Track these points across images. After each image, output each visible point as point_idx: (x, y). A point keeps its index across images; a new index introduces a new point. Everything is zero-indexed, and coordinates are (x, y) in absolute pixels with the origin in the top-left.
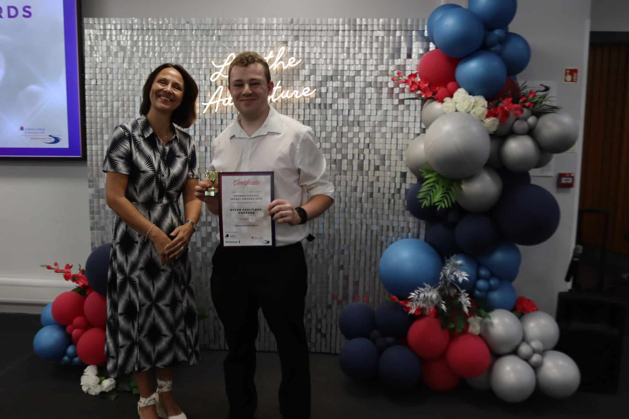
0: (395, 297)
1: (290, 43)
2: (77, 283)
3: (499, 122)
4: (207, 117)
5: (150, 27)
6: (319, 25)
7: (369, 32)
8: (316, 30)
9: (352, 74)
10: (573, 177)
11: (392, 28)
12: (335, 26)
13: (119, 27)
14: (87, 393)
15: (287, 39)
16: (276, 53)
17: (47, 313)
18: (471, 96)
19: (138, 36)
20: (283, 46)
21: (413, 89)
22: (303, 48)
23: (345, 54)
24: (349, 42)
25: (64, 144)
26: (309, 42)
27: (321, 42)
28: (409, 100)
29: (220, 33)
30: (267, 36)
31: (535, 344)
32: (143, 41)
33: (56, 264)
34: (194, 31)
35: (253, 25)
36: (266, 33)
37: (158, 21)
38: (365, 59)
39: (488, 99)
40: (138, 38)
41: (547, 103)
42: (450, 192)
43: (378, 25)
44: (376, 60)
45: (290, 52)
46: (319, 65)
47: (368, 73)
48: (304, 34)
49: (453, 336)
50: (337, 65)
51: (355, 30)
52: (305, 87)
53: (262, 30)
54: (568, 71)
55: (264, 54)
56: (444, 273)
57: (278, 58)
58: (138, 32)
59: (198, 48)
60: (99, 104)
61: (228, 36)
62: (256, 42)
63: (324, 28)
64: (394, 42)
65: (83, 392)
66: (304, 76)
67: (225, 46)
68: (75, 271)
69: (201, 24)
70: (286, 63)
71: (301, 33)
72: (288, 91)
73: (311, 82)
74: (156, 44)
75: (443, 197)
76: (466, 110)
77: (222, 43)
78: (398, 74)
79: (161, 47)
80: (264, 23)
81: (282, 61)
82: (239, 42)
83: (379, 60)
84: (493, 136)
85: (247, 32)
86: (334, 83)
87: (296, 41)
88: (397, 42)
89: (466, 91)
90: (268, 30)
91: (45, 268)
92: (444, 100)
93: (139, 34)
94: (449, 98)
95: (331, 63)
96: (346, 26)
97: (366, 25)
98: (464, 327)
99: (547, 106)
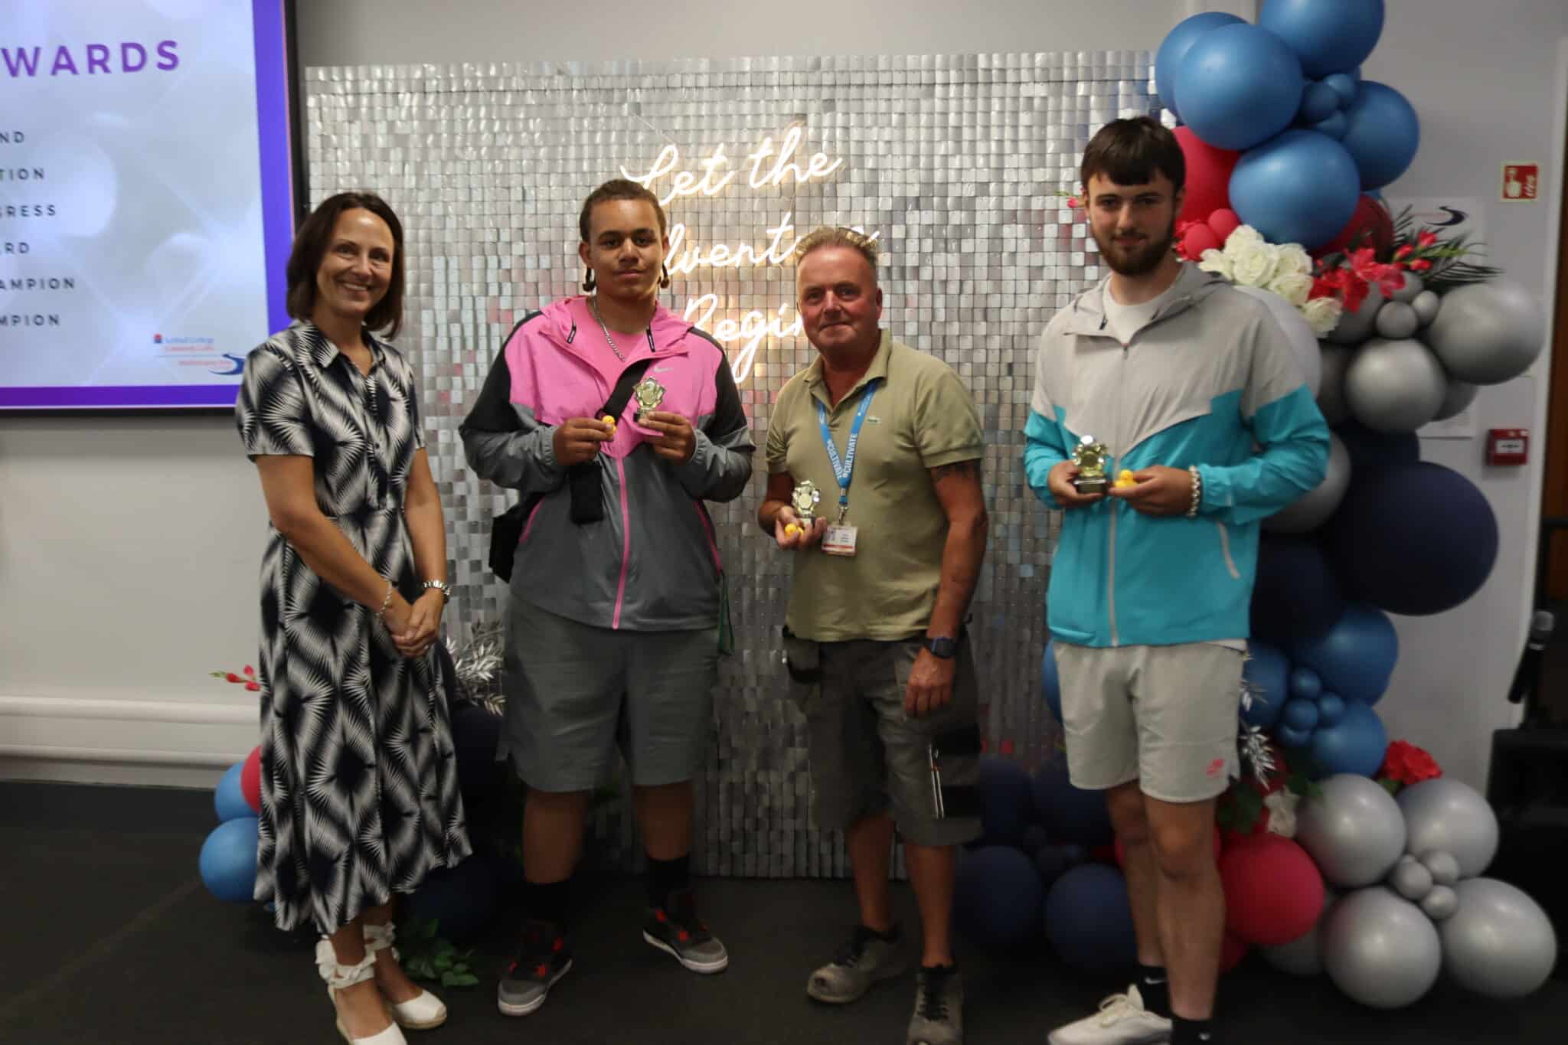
1: (812, 119)
3: (1343, 309)
5: (466, 84)
6: (884, 71)
7: (1009, 87)
8: (877, 85)
9: (969, 191)
10: (1526, 439)
11: (1066, 74)
12: (924, 74)
13: (389, 87)
15: (806, 108)
16: (778, 144)
17: (231, 790)
18: (1271, 245)
19: (438, 108)
20: (796, 125)
22: (846, 128)
23: (951, 144)
24: (960, 113)
26: (861, 114)
27: (890, 113)
29: (640, 96)
30: (755, 101)
31: (1441, 865)
32: (451, 120)
33: (248, 670)
34: (575, 93)
35: (720, 76)
36: (752, 95)
37: (487, 69)
38: (1001, 155)
39: (1314, 251)
40: (438, 112)
41: (1464, 259)
43: (1032, 69)
44: (1026, 155)
45: (812, 142)
46: (885, 170)
47: (1007, 188)
48: (848, 94)
49: (1229, 842)
50: (931, 170)
51: (975, 84)
53: (743, 87)
54: (1513, 172)
55: (750, 145)
57: (784, 155)
58: (437, 98)
59: (585, 135)
61: (661, 103)
62: (727, 116)
63: (898, 78)
64: (1072, 111)
66: (849, 199)
67: (653, 128)
69: (592, 76)
70: (804, 170)
71: (840, 93)
73: (867, 213)
74: (483, 124)
76: (1257, 281)
77: (644, 121)
79: (495, 135)
80: (747, 68)
81: (793, 162)
82: (687, 117)
83: (1034, 157)
84: (1327, 343)
85: (706, 94)
86: (923, 213)
87: (828, 114)
88: (1080, 110)
89: (1258, 231)
90: (758, 86)
91: (223, 680)
92: (1203, 255)
93: (441, 103)
94: (1215, 251)
95: (916, 166)
96: (952, 72)
97: (1003, 71)
98: (1256, 817)
99: (1465, 265)
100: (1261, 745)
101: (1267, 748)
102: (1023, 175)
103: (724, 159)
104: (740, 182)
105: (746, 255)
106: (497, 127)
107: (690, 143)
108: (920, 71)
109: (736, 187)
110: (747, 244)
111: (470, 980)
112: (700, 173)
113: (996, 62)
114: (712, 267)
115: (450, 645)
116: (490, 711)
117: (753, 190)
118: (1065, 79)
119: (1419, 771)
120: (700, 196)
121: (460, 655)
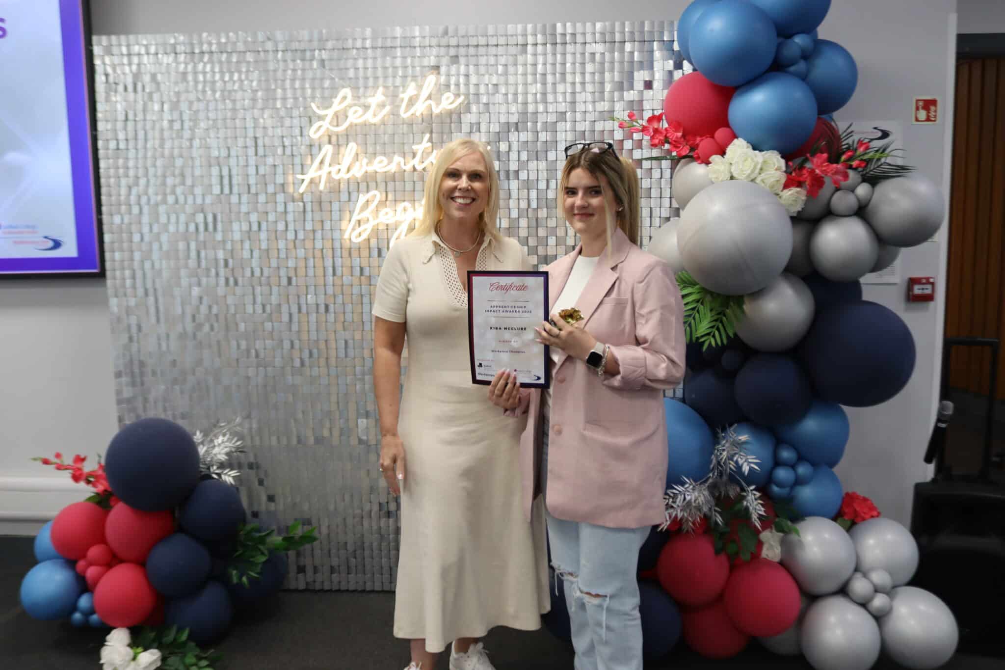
1: (443, 69)
2: (94, 485)
3: (807, 196)
4: (307, 198)
5: (205, 47)
6: (492, 36)
7: (578, 46)
8: (487, 45)
9: (551, 118)
10: (933, 284)
11: (618, 37)
12: (520, 38)
13: (153, 50)
15: (439, 61)
16: (420, 87)
17: (44, 539)
18: (757, 152)
19: (186, 64)
20: (432, 73)
21: (656, 141)
22: (467, 76)
23: (539, 85)
24: (545, 64)
25: (70, 250)
26: (477, 65)
27: (497, 65)
28: (649, 162)
29: (325, 55)
31: (879, 577)
32: (195, 73)
33: (58, 456)
34: (280, 55)
35: (380, 40)
36: (402, 53)
37: (218, 37)
38: (574, 93)
39: (787, 156)
40: (186, 67)
41: (889, 160)
42: (724, 318)
43: (594, 34)
44: (590, 93)
45: (444, 85)
46: (494, 104)
47: (579, 116)
48: (468, 52)
49: (736, 565)
50: (525, 103)
51: (555, 44)
53: (395, 48)
54: (921, 103)
55: (401, 89)
56: (717, 457)
57: (424, 95)
58: (185, 57)
59: (288, 82)
60: (123, 182)
61: (339, 59)
62: (385, 68)
63: (502, 41)
64: (622, 62)
66: (469, 125)
67: (334, 76)
68: (89, 467)
69: (291, 41)
70: (438, 104)
71: (462, 51)
73: (483, 134)
74: (217, 77)
75: (712, 327)
76: (749, 176)
77: (327, 72)
78: (631, 116)
79: (225, 82)
80: (399, 36)
81: (431, 99)
82: (357, 69)
83: (597, 94)
84: (796, 220)
85: (370, 53)
86: (521, 134)
87: (455, 65)
88: (628, 62)
89: (748, 142)
90: (405, 47)
91: (39, 463)
92: (710, 159)
93: (188, 60)
94: (719, 156)
95: (516, 101)
96: (539, 36)
97: (574, 35)
98: (753, 549)
99: (890, 165)
100: (756, 499)
101: (760, 502)
102: (590, 107)
103: (383, 98)
104: (395, 114)
105: (399, 164)
106: (227, 78)
107: (360, 87)
108: (516, 35)
109: (391, 116)
110: (399, 156)
112: (366, 107)
113: (569, 30)
114: (376, 172)
115: (198, 437)
116: (226, 482)
117: (403, 118)
118: (617, 40)
119: (864, 513)
120: (367, 123)
121: (206, 443)
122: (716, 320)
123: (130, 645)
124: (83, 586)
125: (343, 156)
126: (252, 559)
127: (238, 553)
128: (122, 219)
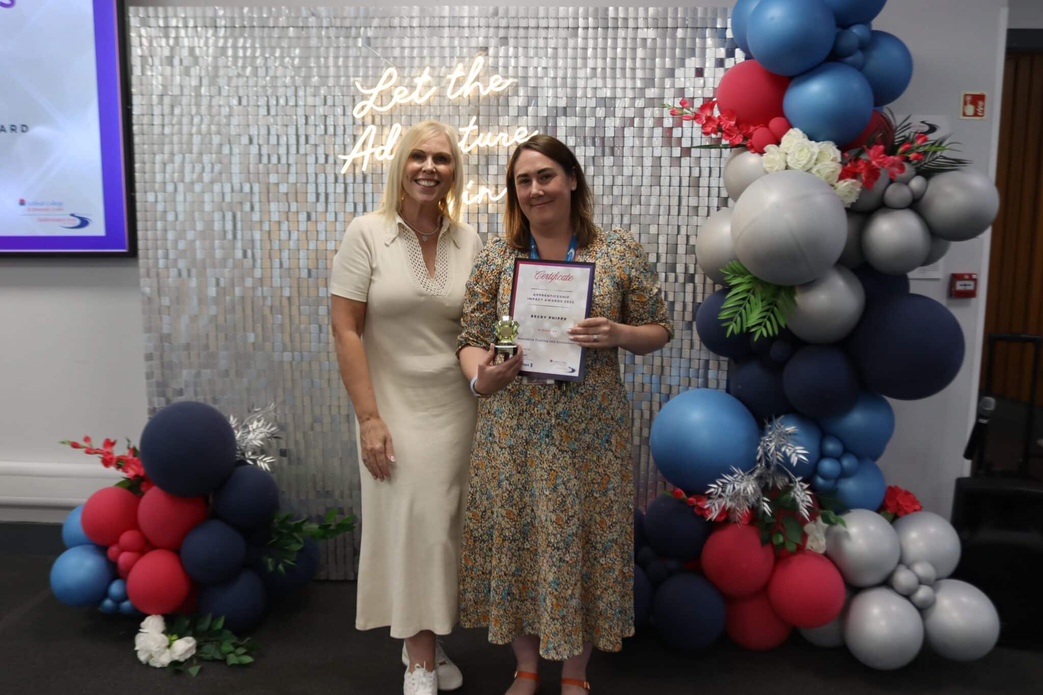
0: (679, 490)
1: (491, 51)
2: (125, 471)
3: (862, 187)
4: (349, 179)
5: (246, 22)
6: (543, 18)
7: (630, 30)
8: (538, 28)
10: (975, 280)
11: (670, 23)
12: (571, 20)
13: (191, 23)
14: (148, 664)
15: (487, 43)
16: (468, 68)
17: (74, 524)
18: (813, 142)
19: (226, 38)
20: (480, 55)
21: (709, 129)
22: (516, 58)
23: (589, 70)
24: (595, 48)
25: (97, 228)
26: (526, 48)
27: (547, 48)
28: (698, 150)
29: (370, 33)
30: (452, 38)
31: (922, 569)
32: (235, 47)
34: (324, 30)
35: (427, 19)
36: (450, 33)
37: (261, 12)
39: (842, 147)
40: (226, 42)
41: (945, 154)
42: (775, 308)
43: (646, 18)
44: (641, 79)
45: (492, 67)
46: (542, 88)
48: (517, 33)
49: (781, 557)
50: (575, 88)
51: (606, 28)
52: (519, 127)
53: (443, 27)
54: (969, 98)
55: (447, 69)
56: (764, 448)
57: (472, 76)
58: (226, 31)
59: (331, 60)
60: (158, 158)
61: (384, 38)
62: (432, 48)
63: (552, 23)
64: (673, 49)
65: (140, 662)
66: (517, 108)
67: (379, 55)
68: (120, 451)
69: (335, 18)
70: (486, 87)
71: (512, 32)
72: (490, 134)
73: (530, 118)
74: (258, 54)
75: (764, 317)
76: (804, 167)
77: (373, 51)
78: (682, 103)
79: (266, 58)
80: (446, 14)
81: (478, 81)
82: (403, 48)
83: (647, 80)
84: (851, 211)
85: (416, 32)
86: (569, 118)
87: (503, 47)
88: (679, 48)
89: (804, 132)
90: (454, 27)
91: (68, 447)
92: (765, 149)
93: (228, 35)
94: (774, 146)
95: (564, 86)
96: (590, 19)
97: (626, 19)
98: (799, 541)
99: (945, 158)
100: (804, 490)
101: (808, 493)
103: (429, 78)
104: (441, 95)
106: (268, 54)
107: (406, 67)
109: (437, 98)
111: (248, 659)
112: (412, 88)
113: (621, 15)
115: (233, 421)
116: (261, 468)
117: (450, 100)
118: (669, 26)
119: (907, 507)
120: (413, 104)
121: (240, 428)
122: (767, 311)
123: (164, 632)
124: (115, 572)
125: (387, 136)
126: (287, 548)
127: (271, 542)
128: (156, 197)
